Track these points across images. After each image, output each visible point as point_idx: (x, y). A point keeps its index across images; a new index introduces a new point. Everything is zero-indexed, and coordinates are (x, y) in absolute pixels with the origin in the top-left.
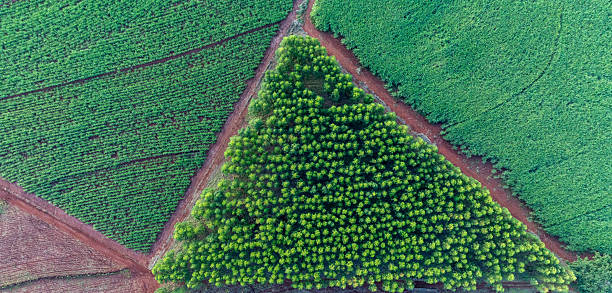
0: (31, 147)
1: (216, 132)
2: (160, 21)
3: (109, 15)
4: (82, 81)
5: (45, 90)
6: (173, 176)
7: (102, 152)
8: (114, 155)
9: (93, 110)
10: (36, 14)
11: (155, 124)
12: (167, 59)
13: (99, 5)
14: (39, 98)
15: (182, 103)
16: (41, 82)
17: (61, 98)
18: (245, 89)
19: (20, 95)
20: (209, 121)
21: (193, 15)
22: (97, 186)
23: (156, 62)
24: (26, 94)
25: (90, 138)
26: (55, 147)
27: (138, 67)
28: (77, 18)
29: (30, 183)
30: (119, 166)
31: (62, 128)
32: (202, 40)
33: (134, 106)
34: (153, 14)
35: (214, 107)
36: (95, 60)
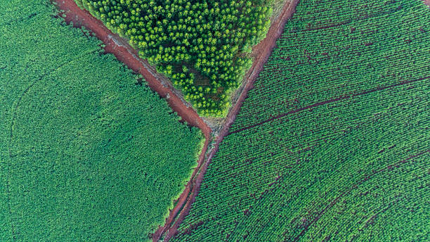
0: (417, 36)
1: (277, 47)
2: (320, 135)
3: (359, 140)
4: (379, 88)
5: (407, 82)
8: (353, 30)
9: (370, 66)
10: (413, 141)
12: (314, 106)
13: (366, 148)
14: (411, 75)
16: (409, 88)
17: (394, 75)
18: (254, 81)
19: (425, 78)
20: (282, 56)
21: (295, 141)
22: (366, 6)
23: (322, 104)
24: (421, 79)
25: (372, 44)
26: (399, 37)
27: (337, 100)
28: (383, 138)
30: (350, 21)
31: (393, 51)
32: (288, 120)
33: (339, 69)
34: (326, 141)
35: (278, 68)
36: (369, 105)
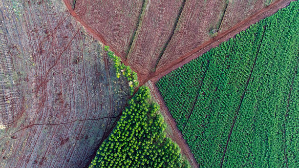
6: (180, 112)
7: (208, 89)
11: (206, 117)
15: (207, 134)
29: (215, 52)
